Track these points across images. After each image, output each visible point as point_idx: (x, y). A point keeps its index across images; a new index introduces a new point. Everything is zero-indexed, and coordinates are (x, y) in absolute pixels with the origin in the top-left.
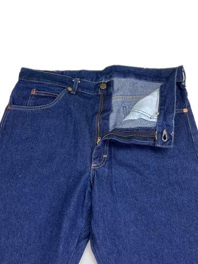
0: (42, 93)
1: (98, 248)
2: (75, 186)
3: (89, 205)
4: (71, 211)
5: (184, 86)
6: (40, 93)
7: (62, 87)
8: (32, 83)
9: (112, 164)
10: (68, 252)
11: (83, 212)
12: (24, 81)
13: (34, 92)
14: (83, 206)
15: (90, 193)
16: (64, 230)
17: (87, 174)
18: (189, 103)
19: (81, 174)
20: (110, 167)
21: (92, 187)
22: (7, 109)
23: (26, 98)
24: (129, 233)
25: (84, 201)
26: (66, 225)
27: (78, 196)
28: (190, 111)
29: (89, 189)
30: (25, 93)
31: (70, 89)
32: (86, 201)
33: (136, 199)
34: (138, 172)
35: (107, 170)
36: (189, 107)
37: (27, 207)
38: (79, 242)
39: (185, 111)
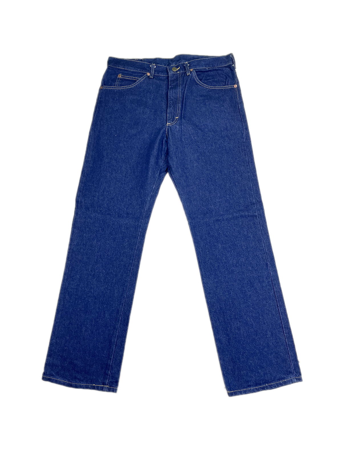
0: (127, 77)
1: (173, 173)
2: (156, 138)
3: (166, 149)
4: (155, 152)
5: (234, 68)
6: (125, 77)
7: (142, 73)
8: (119, 69)
9: (182, 123)
10: (154, 177)
11: (162, 155)
12: (112, 67)
13: (120, 76)
14: (162, 150)
15: (167, 142)
16: (151, 163)
17: (164, 129)
18: (238, 80)
19: (160, 130)
20: (180, 125)
21: (167, 138)
22: (101, 90)
23: (114, 80)
24: (193, 167)
25: (162, 148)
26: (152, 160)
27: (159, 143)
28: (238, 87)
29: (165, 139)
30: (113, 77)
31: (149, 74)
32: (164, 147)
33: (198, 147)
34: (200, 129)
35: (178, 127)
36: (238, 83)
37: (123, 155)
38: (160, 173)
39: (236, 86)
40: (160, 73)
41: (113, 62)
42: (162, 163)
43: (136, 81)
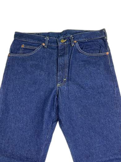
0: (28, 47)
1: (62, 126)
2: (49, 96)
3: (57, 105)
4: (48, 108)
5: (106, 39)
6: (27, 47)
7: (39, 44)
8: (22, 41)
9: (68, 84)
10: (47, 128)
11: (54, 109)
12: (17, 39)
13: (23, 46)
14: (53, 105)
15: (57, 99)
16: (45, 118)
17: (55, 89)
18: (109, 49)
19: (52, 89)
20: (68, 85)
21: (58, 97)
22: (9, 56)
23: (19, 49)
24: (78, 118)
25: (54, 103)
26: (46, 115)
27: (51, 101)
28: (110, 54)
29: (56, 97)
30: (18, 47)
31: (44, 44)
32: (55, 103)
33: (81, 101)
34: (82, 87)
35: (66, 87)
36: (109, 51)
37: (24, 108)
38: (53, 123)
39: (108, 53)
40: (52, 44)
41: (18, 35)
42: (54, 115)
43: (34, 50)
